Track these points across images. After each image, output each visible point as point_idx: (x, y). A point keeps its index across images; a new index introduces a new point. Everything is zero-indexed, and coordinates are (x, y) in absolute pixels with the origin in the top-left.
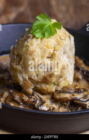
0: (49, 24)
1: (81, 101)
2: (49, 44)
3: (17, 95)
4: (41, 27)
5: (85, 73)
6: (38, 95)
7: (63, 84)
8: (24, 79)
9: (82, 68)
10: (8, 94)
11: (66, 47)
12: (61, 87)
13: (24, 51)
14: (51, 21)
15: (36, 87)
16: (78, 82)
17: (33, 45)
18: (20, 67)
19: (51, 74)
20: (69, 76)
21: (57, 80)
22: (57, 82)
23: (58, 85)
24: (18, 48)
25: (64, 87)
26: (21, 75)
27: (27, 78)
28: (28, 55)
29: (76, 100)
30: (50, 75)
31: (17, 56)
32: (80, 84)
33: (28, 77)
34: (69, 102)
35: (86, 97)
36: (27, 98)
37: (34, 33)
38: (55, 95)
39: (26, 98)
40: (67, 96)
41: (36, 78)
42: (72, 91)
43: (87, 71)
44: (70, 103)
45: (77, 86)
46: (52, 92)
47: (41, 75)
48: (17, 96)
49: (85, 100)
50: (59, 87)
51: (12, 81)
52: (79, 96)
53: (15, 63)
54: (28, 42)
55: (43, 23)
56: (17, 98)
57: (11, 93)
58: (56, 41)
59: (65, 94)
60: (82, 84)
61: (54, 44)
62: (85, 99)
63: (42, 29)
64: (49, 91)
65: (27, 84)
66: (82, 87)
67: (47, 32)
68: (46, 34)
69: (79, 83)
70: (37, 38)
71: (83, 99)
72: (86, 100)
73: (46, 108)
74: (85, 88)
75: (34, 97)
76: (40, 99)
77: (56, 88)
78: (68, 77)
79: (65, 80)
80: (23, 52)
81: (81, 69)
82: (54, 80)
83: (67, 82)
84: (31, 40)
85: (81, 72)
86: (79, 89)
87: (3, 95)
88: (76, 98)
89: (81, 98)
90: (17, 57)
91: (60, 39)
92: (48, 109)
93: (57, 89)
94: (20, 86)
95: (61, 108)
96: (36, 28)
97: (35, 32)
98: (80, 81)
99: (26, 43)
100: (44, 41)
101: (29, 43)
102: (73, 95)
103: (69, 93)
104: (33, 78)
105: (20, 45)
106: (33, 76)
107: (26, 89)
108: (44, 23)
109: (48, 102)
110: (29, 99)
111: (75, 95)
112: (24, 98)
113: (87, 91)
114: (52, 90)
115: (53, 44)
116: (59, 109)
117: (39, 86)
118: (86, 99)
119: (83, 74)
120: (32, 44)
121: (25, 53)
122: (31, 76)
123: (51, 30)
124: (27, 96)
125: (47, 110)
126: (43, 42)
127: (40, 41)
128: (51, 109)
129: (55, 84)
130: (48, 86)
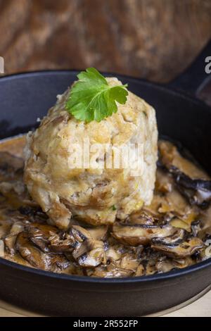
0: (103, 91)
1: (164, 244)
2: (101, 133)
3: (38, 231)
4: (87, 96)
5: (178, 179)
6: (79, 232)
7: (131, 205)
8: (52, 202)
9: (173, 169)
10: (20, 227)
11: (137, 136)
12: (128, 213)
13: (51, 148)
14: (106, 84)
15: (77, 216)
16: (163, 198)
17: (69, 137)
18: (44, 179)
19: (106, 193)
20: (145, 190)
21: (118, 201)
22: (119, 205)
23: (121, 209)
24: (40, 139)
25: (133, 211)
26: (46, 193)
27: (58, 199)
28: (59, 157)
29: (154, 243)
30: (102, 194)
31: (38, 155)
32: (168, 203)
33: (60, 197)
34: (141, 246)
35: (176, 235)
36: (58, 239)
37: (71, 110)
38: (114, 230)
39: (55, 239)
40: (139, 233)
41: (75, 199)
42: (148, 223)
43: (183, 174)
44: (142, 248)
45: (160, 206)
46: (109, 222)
47: (85, 194)
48: (39, 233)
49: (173, 241)
50: (123, 212)
51: (29, 201)
52: (161, 234)
53: (34, 170)
54: (59, 130)
55: (90, 88)
56: (38, 237)
57: (27, 226)
58: (115, 126)
59: (133, 229)
60: (172, 202)
61: (113, 132)
62: (174, 239)
63: (89, 100)
64: (103, 221)
65: (57, 211)
66: (172, 210)
67: (98, 109)
68: (95, 113)
69: (166, 199)
70: (78, 121)
71: (169, 239)
72: (176, 242)
73: (94, 261)
74: (177, 210)
75: (72, 237)
76: (84, 240)
77: (116, 215)
78: (141, 192)
79: (136, 199)
80: (48, 149)
81: (171, 171)
82: (112, 201)
83: (139, 202)
84: (66, 125)
85: (170, 175)
86: (163, 215)
87: (12, 230)
88: (156, 238)
89: (165, 238)
90: (39, 158)
91: (124, 122)
92: (98, 264)
93: (118, 217)
94: (45, 213)
95: (125, 258)
96: (77, 98)
97: (74, 108)
98: (168, 194)
99: (55, 130)
100: (91, 127)
101: (61, 131)
102: (150, 232)
103: (142, 226)
104: (68, 199)
105: (43, 133)
106: (70, 196)
107: (56, 218)
108: (93, 87)
109: (99, 248)
110: (61, 241)
111: (154, 230)
112: (51, 238)
113: (180, 218)
114: (109, 220)
115: (108, 133)
116: (120, 259)
117: (81, 213)
118: (176, 240)
119: (175, 181)
120: (66, 134)
121: (53, 152)
122: (66, 196)
123: (106, 105)
124: (57, 233)
125: (95, 265)
126: (88, 130)
127: (84, 128)
128: (105, 261)
129: (114, 209)
130: (99, 214)
